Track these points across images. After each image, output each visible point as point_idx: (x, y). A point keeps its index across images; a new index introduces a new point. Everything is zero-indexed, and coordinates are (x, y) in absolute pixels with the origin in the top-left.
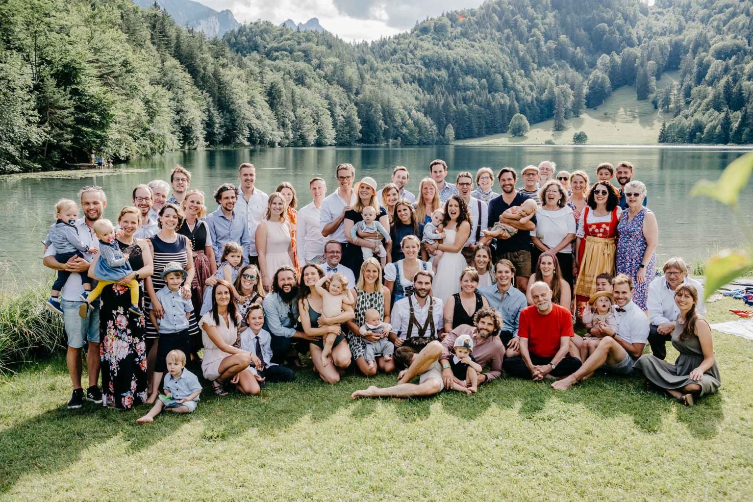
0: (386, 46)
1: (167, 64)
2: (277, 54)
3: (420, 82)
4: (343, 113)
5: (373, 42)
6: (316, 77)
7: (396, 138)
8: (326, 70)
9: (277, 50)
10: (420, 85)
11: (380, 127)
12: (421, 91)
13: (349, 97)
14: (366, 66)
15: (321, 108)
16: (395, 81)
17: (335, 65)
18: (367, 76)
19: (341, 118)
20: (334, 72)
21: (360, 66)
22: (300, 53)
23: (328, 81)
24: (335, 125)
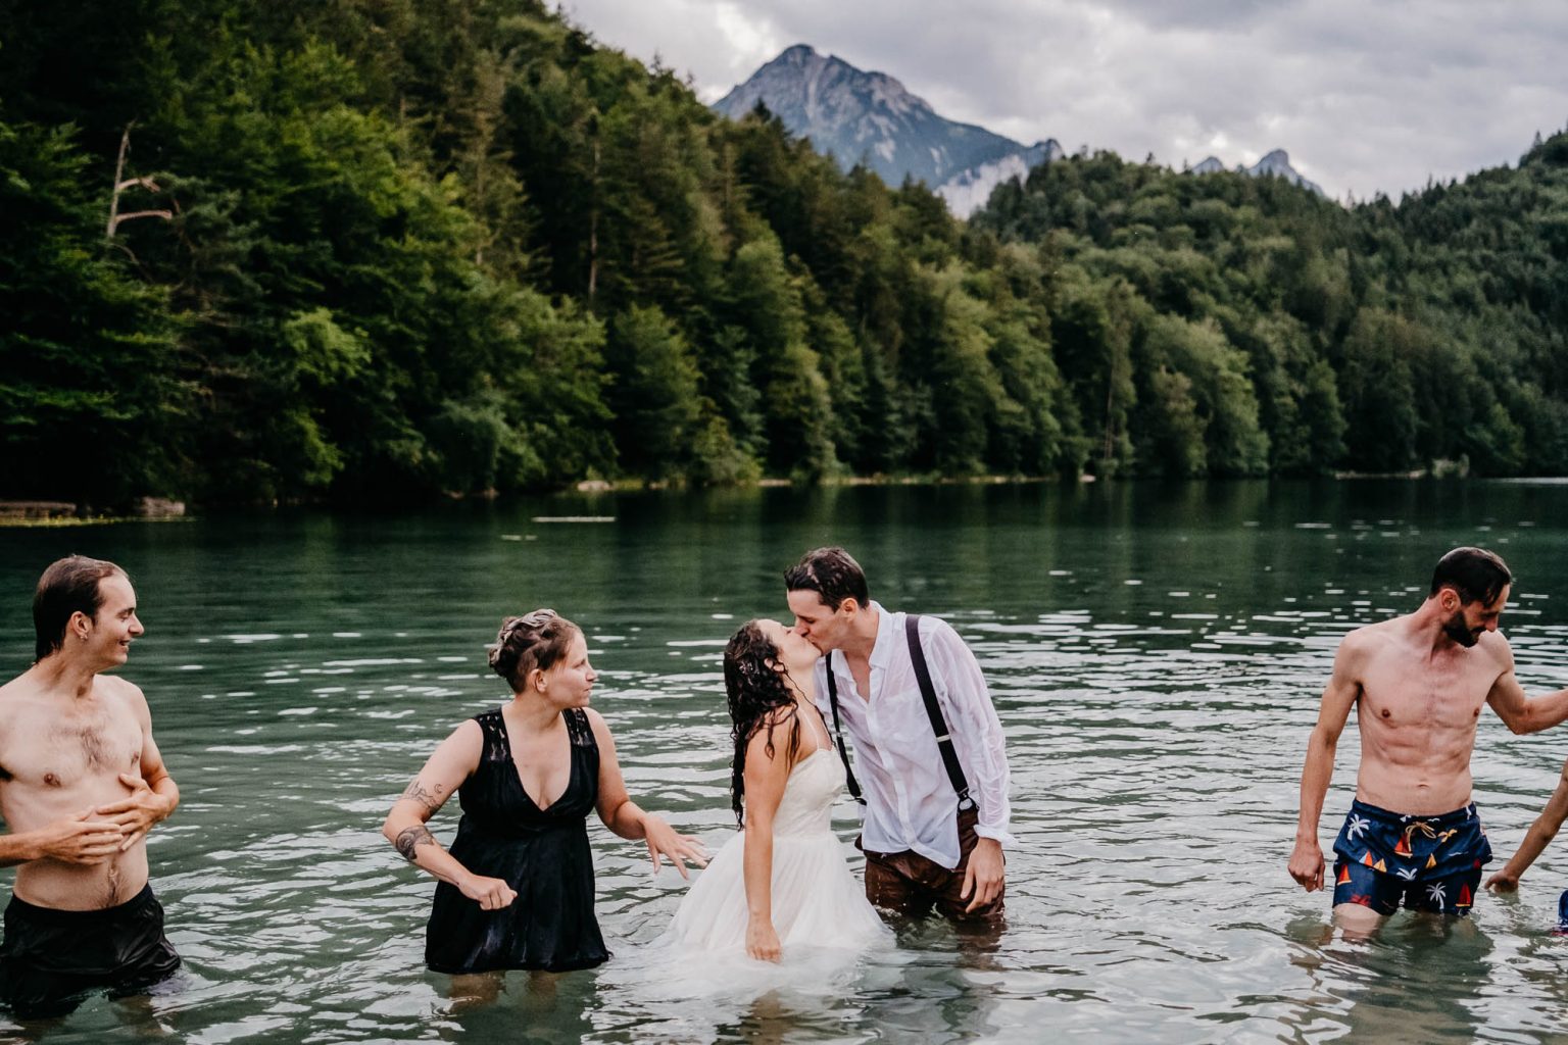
0: (1443, 203)
1: (747, 250)
2: (1121, 232)
3: (1538, 298)
4: (1295, 386)
5: (1405, 197)
6: (1224, 289)
7: (1455, 457)
8: (1252, 270)
9: (1122, 221)
10: (1535, 309)
11: (1407, 424)
12: (1537, 323)
13: (1316, 343)
14: (1375, 260)
15: (1225, 373)
16: (1462, 301)
17: (1279, 256)
18: (1378, 287)
19: (1289, 400)
20: (1273, 278)
21: (1359, 259)
22: (1185, 228)
23: (1256, 300)
24: (1268, 419)
